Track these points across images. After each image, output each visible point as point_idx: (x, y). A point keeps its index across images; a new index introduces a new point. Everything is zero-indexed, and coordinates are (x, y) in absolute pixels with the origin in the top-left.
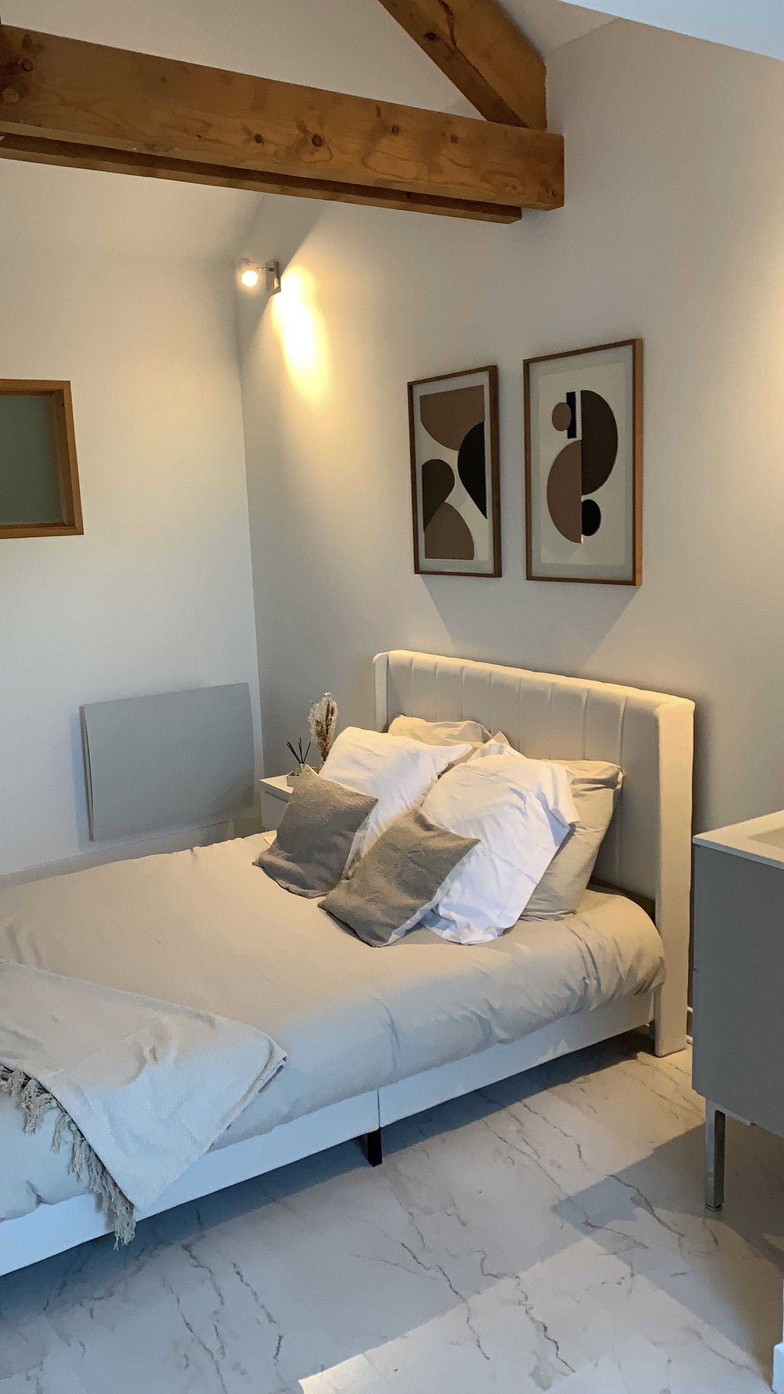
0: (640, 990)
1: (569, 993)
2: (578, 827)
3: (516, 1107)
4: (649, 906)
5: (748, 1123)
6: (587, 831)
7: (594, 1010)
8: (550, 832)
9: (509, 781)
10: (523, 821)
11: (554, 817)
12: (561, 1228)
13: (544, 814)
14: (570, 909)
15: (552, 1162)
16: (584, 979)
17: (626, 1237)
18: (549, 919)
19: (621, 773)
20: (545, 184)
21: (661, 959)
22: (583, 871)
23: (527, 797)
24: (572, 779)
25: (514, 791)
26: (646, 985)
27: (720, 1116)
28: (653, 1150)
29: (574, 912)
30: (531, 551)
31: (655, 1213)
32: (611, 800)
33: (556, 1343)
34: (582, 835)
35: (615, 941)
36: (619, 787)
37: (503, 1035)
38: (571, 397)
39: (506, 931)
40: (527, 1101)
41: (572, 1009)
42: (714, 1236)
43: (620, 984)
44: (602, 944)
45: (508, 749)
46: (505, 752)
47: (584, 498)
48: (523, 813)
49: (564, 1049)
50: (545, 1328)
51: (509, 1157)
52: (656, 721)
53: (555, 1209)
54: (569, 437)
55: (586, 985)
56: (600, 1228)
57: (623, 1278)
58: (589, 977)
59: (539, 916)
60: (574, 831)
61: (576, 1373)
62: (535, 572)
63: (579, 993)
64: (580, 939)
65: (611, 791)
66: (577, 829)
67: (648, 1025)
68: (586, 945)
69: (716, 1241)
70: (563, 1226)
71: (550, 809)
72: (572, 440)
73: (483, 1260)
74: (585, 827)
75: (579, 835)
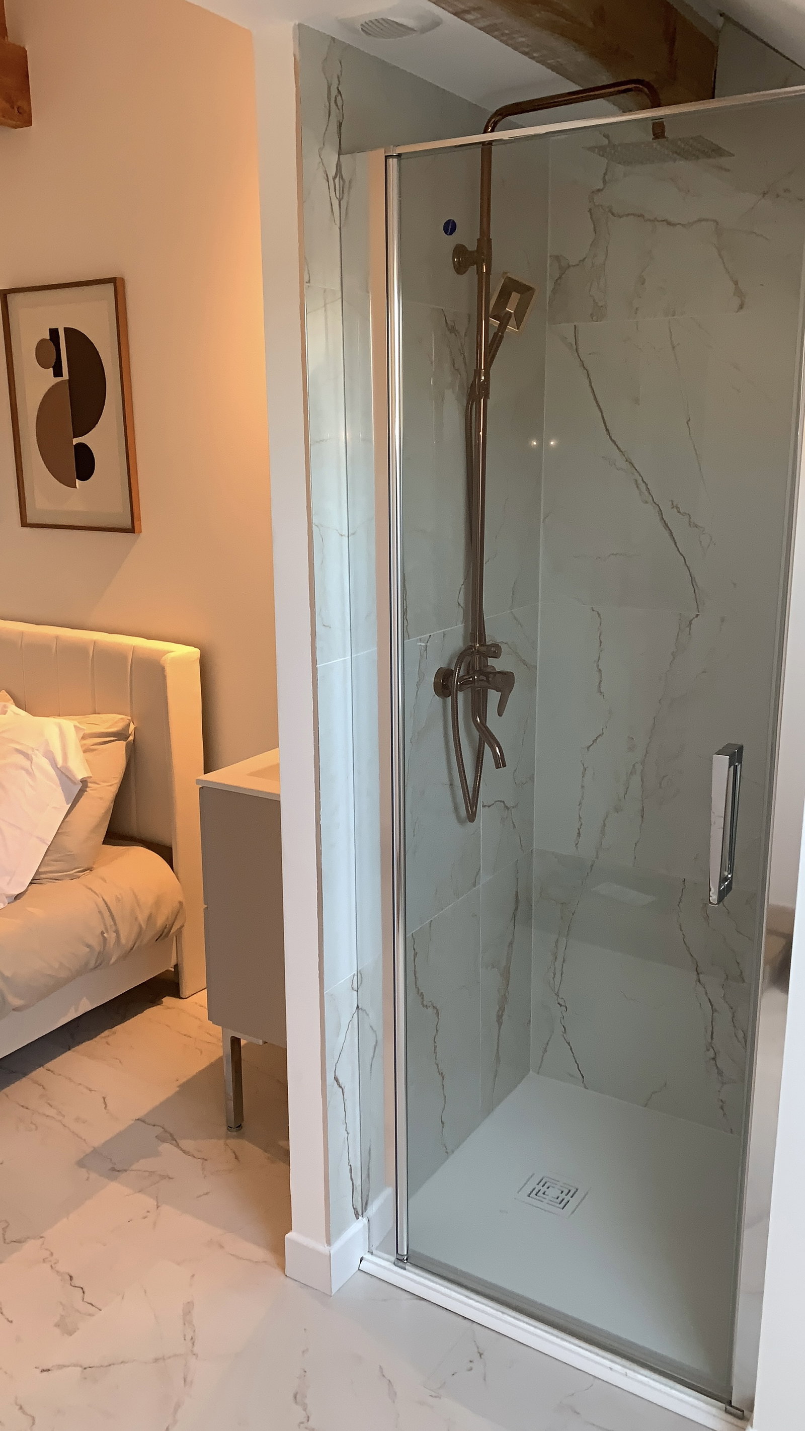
0: (161, 935)
1: (88, 950)
2: (90, 782)
3: (39, 1073)
4: (166, 852)
5: (261, 1042)
6: (99, 786)
7: (114, 963)
8: (60, 790)
9: (12, 741)
10: (31, 783)
11: (64, 775)
12: (87, 1180)
13: (52, 772)
14: (86, 867)
15: (77, 1120)
16: (102, 933)
17: (152, 1173)
18: (63, 880)
19: (132, 723)
20: (10, 101)
21: (180, 903)
22: (98, 826)
23: (33, 756)
24: (81, 735)
25: (19, 751)
26: (166, 931)
27: (235, 1042)
28: (178, 1087)
29: (90, 869)
30: (24, 498)
31: (180, 1145)
32: (124, 752)
33: (82, 1288)
34: (95, 790)
35: (134, 894)
36: (131, 738)
37: (17, 1002)
38: (54, 333)
39: (17, 897)
40: (49, 1065)
41: (92, 964)
42: (234, 1152)
43: (140, 933)
44: (119, 896)
45: (13, 708)
46: (9, 711)
47: (76, 441)
48: (29, 773)
49: (86, 1006)
50: (71, 1277)
51: (32, 1123)
52: (163, 669)
53: (81, 1164)
54: (55, 375)
55: (105, 939)
56: (126, 1171)
57: (148, 1212)
58: (107, 932)
59: (54, 878)
60: (87, 787)
61: (102, 1310)
62: (30, 520)
63: (97, 948)
64: (97, 895)
65: (122, 744)
66: (89, 785)
67: (173, 970)
68: (104, 900)
69: (236, 1157)
70: (88, 1178)
71: (58, 767)
72: (59, 379)
73: (4, 1230)
74: (98, 782)
75: (91, 790)
